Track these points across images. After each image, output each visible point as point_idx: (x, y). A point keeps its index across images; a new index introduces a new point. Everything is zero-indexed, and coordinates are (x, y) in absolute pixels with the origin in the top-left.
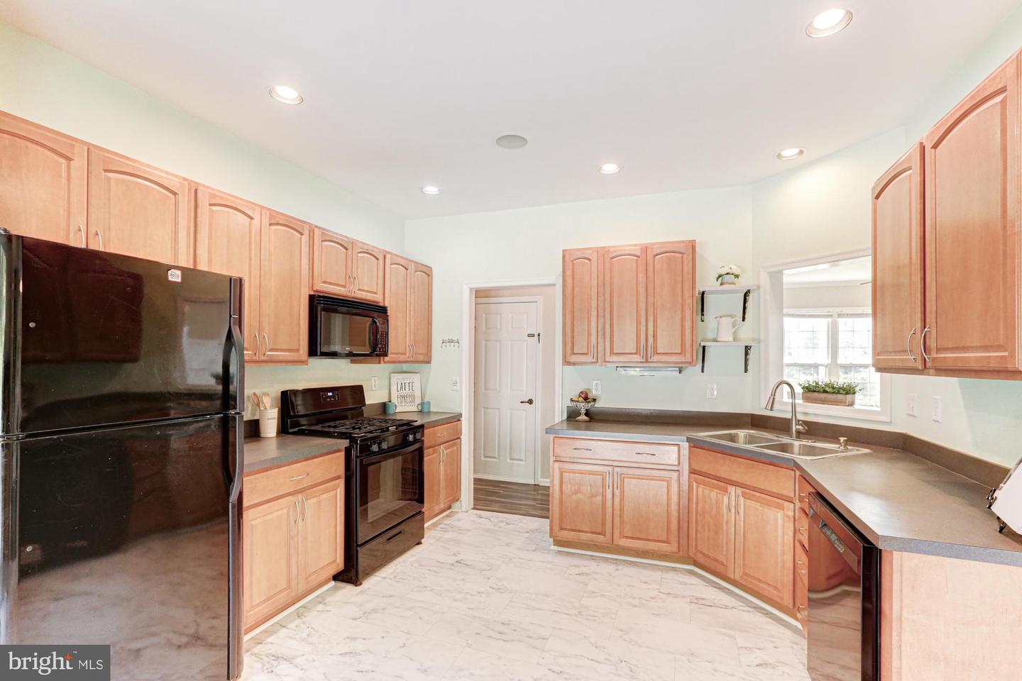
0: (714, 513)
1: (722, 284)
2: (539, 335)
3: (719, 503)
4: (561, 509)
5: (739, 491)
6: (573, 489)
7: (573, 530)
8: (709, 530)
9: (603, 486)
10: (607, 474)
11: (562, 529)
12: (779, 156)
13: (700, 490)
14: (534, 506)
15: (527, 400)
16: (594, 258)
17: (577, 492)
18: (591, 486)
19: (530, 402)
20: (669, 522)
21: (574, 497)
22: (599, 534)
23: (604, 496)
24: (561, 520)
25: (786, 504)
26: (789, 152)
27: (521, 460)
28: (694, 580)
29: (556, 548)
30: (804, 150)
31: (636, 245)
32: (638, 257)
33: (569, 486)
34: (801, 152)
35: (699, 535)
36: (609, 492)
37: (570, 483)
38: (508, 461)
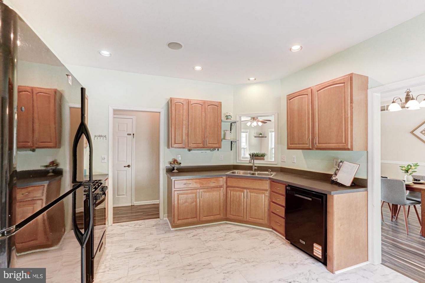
0: (238, 200)
1: (227, 119)
2: (133, 135)
3: (240, 196)
4: (178, 211)
5: (248, 191)
6: (183, 201)
7: (183, 219)
8: (236, 206)
9: (196, 198)
10: (198, 193)
11: (178, 220)
12: (249, 79)
13: (232, 192)
14: (142, 215)
15: (127, 165)
16: (185, 103)
17: (186, 202)
18: (191, 199)
19: (129, 166)
20: (220, 207)
21: (184, 205)
22: (194, 218)
23: (196, 202)
24: (178, 216)
25: (265, 192)
26: (252, 79)
27: (124, 195)
28: (230, 226)
29: (173, 229)
30: (256, 79)
31: (201, 100)
32: (202, 105)
33: (182, 200)
34: (255, 79)
35: (231, 209)
36: (198, 200)
37: (182, 199)
38: (116, 196)
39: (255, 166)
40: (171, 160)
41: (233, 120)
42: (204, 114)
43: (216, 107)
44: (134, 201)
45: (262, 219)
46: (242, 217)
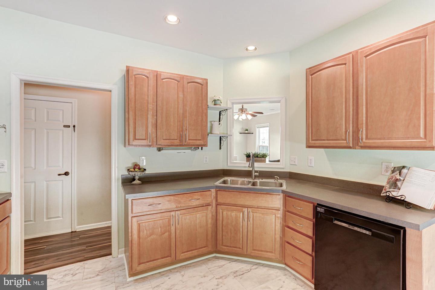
0: (233, 224)
1: (215, 105)
2: (74, 126)
3: (237, 218)
4: (139, 250)
5: (250, 210)
6: (148, 232)
7: (148, 262)
8: (231, 233)
9: (170, 225)
10: (172, 217)
11: (140, 264)
12: (247, 50)
13: (224, 213)
15: (63, 173)
16: (151, 76)
17: (151, 234)
18: (160, 227)
19: (66, 174)
20: (207, 235)
21: (149, 239)
22: (167, 257)
23: (170, 231)
24: (139, 258)
25: (277, 212)
26: (251, 48)
27: (58, 217)
28: (222, 262)
29: (132, 278)
32: (179, 82)
33: (145, 232)
34: (256, 49)
35: (224, 237)
36: (173, 228)
37: (146, 230)
38: (45, 220)
39: (256, 172)
40: (130, 165)
41: (223, 106)
42: (181, 95)
43: (199, 85)
44: (76, 225)
45: (272, 252)
46: (240, 248)
